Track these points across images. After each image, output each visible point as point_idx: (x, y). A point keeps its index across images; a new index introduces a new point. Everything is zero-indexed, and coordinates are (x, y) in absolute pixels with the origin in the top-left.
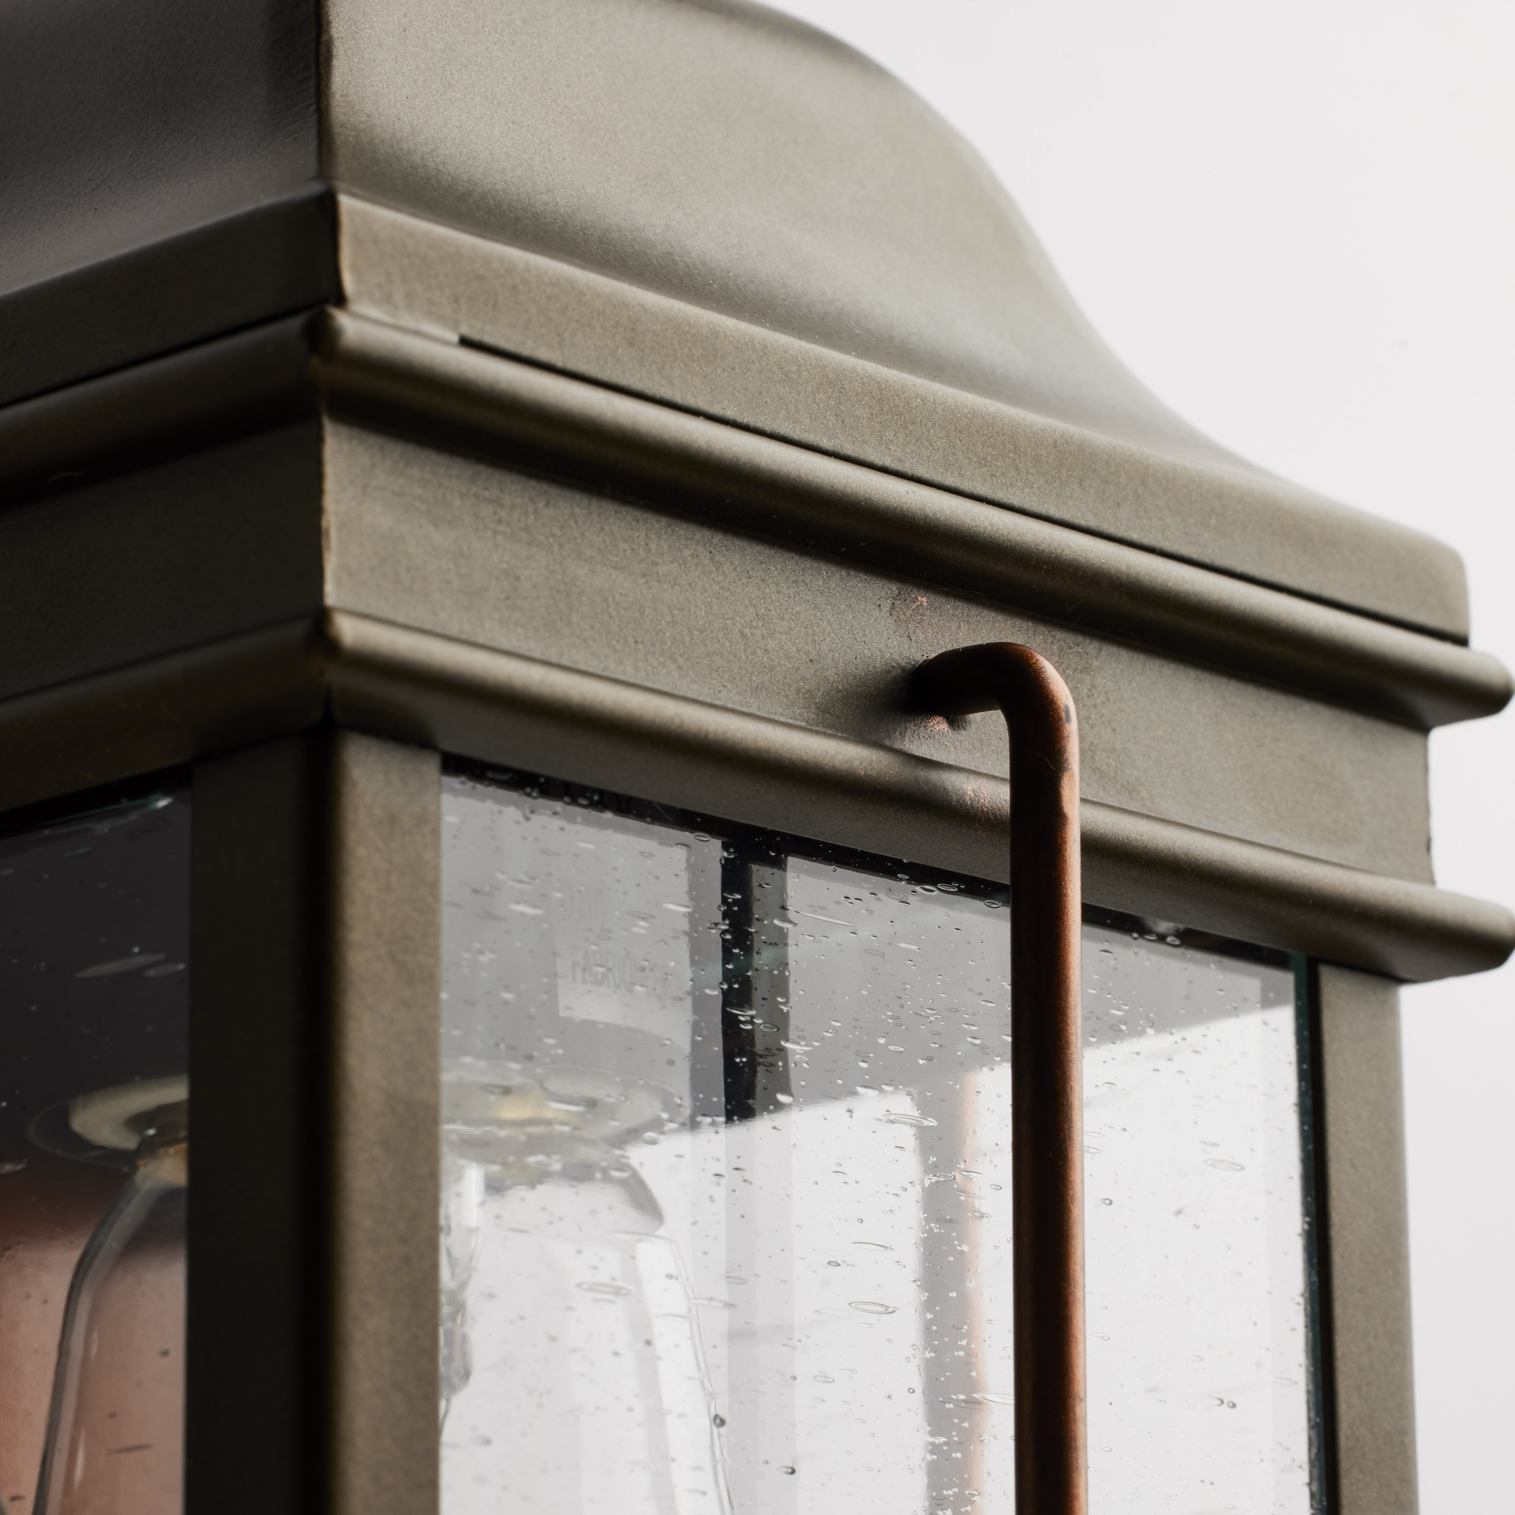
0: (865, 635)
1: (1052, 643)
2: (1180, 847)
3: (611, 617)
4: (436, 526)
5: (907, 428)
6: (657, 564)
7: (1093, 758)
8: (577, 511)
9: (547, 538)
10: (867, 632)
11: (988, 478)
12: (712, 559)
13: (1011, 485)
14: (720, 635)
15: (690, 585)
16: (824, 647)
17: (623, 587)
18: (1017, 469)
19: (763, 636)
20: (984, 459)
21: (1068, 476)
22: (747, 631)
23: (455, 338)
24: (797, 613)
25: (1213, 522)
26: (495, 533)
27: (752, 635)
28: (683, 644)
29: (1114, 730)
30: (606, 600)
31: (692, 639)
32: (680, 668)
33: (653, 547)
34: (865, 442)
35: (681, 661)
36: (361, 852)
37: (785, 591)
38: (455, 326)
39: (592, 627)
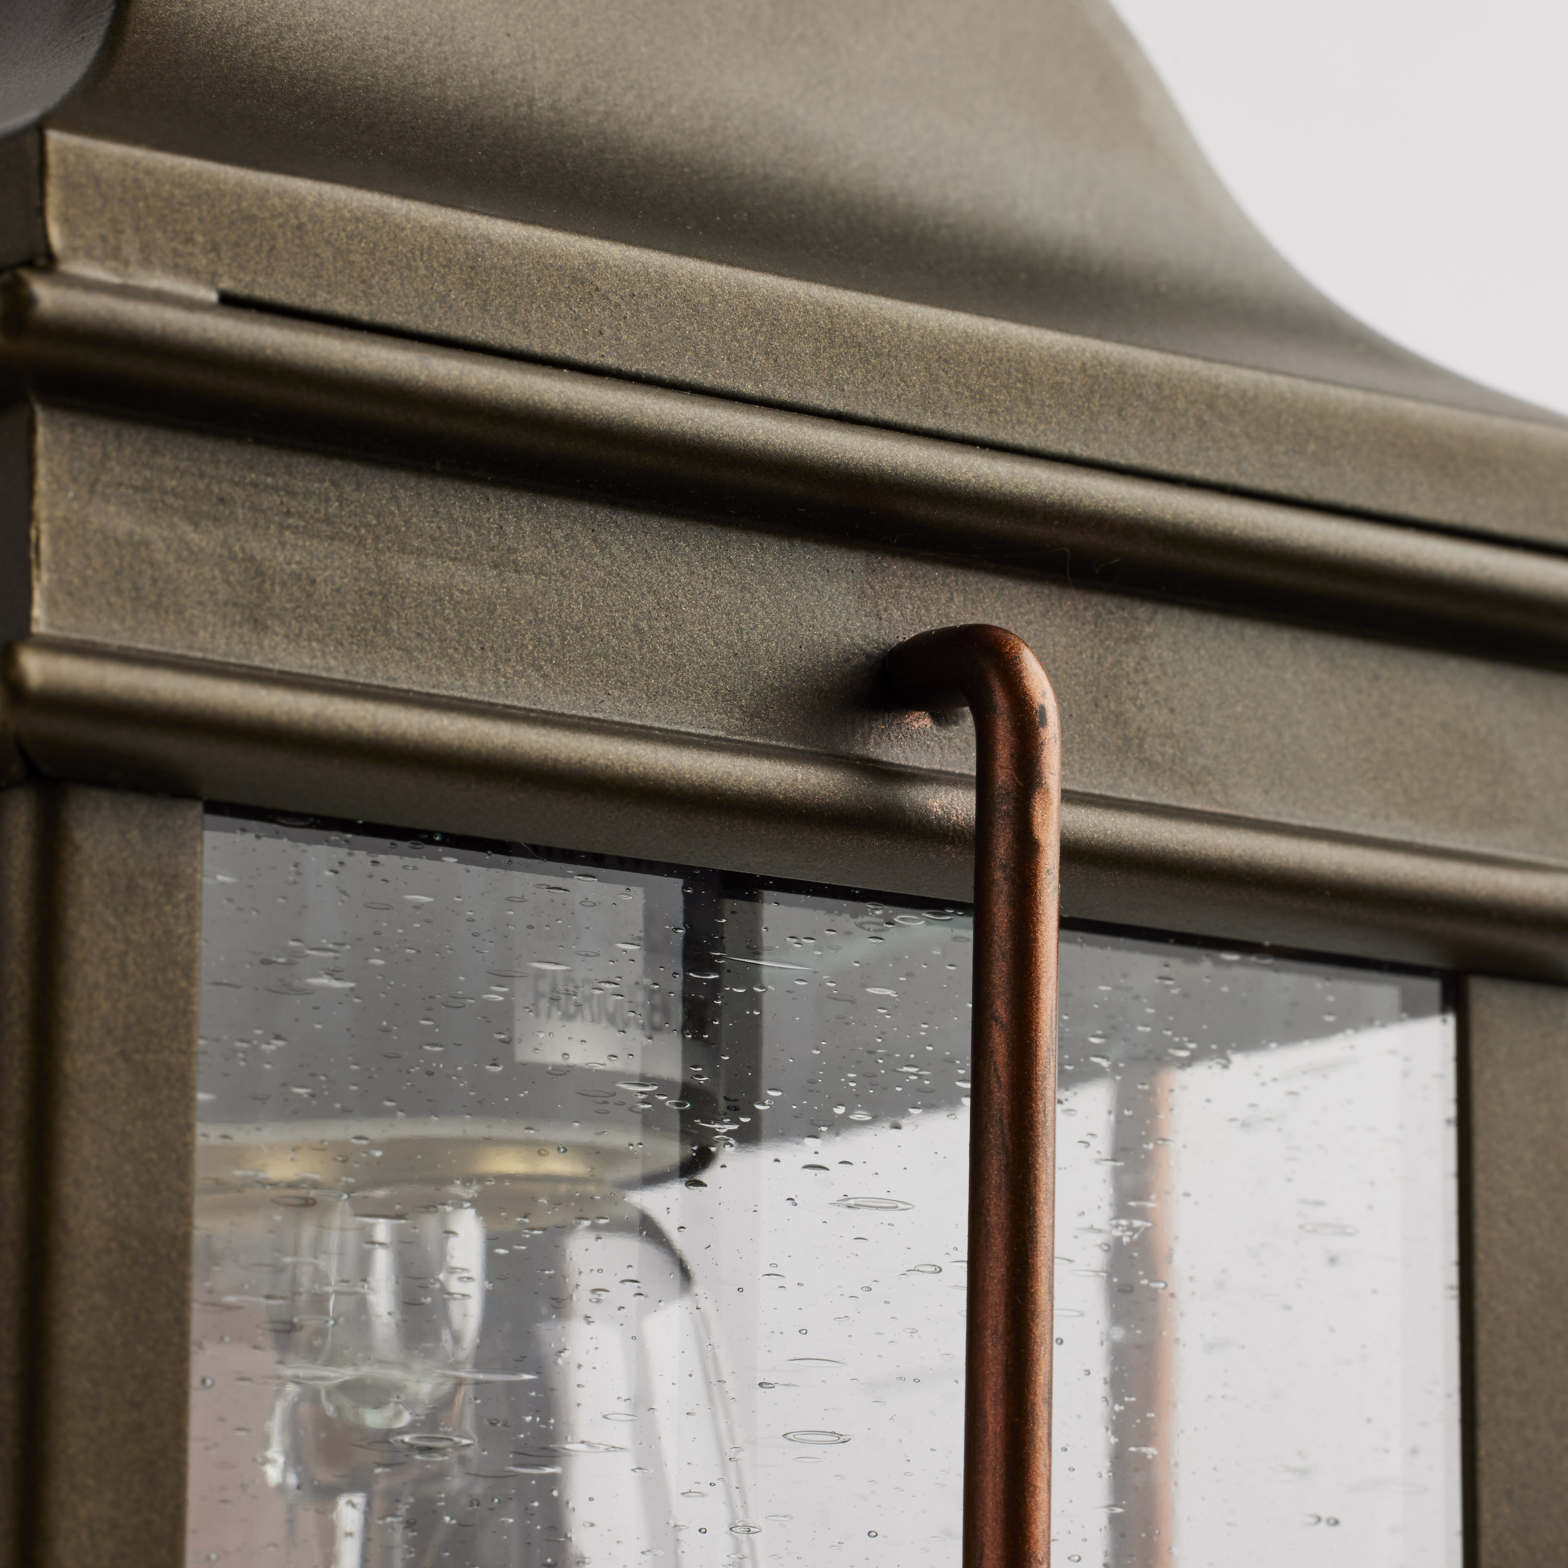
0: (814, 618)
1: (1086, 609)
2: (1240, 857)
3: (448, 621)
4: (196, 525)
5: (868, 362)
6: (516, 551)
7: (1140, 746)
8: (401, 493)
9: (357, 529)
10: (818, 613)
11: (986, 416)
12: (595, 540)
13: (1019, 422)
14: (605, 631)
15: (562, 573)
16: (756, 637)
17: (464, 582)
18: (1028, 403)
19: (666, 629)
20: (981, 392)
21: (1101, 406)
22: (643, 624)
23: (213, 297)
24: (717, 597)
25: (1311, 447)
26: (282, 527)
27: (651, 628)
28: (551, 645)
29: (1172, 710)
30: (441, 600)
31: (564, 639)
32: (545, 676)
33: (509, 530)
34: (809, 384)
35: (547, 668)
36: (84, 931)
37: (700, 571)
38: (212, 282)
39: (419, 635)
